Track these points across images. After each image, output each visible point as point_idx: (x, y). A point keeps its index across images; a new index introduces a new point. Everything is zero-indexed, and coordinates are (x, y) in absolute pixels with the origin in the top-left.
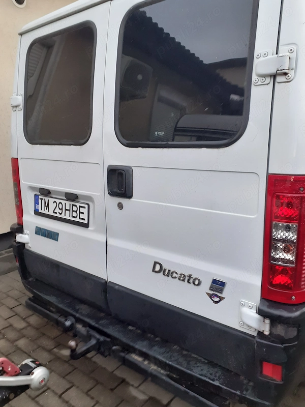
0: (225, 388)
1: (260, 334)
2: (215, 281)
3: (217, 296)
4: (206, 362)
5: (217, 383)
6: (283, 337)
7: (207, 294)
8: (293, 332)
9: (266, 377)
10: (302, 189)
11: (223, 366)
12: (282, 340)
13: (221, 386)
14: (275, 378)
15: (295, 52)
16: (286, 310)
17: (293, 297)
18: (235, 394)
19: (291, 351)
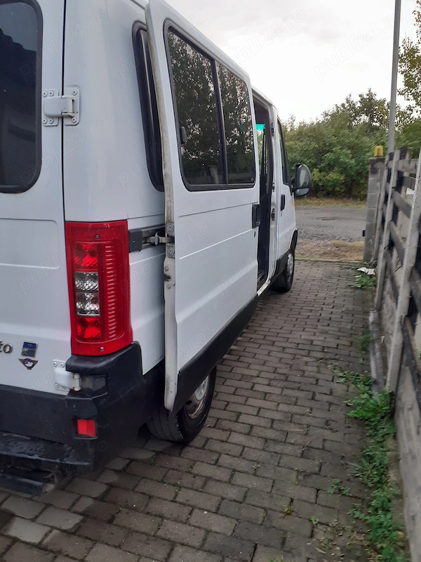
0: (44, 459)
1: (72, 392)
2: (26, 345)
3: (31, 361)
4: (29, 438)
5: (35, 457)
6: (91, 390)
7: (21, 360)
8: (101, 383)
9: (82, 436)
10: (97, 236)
11: (46, 438)
12: (91, 393)
13: (39, 458)
14: (90, 435)
15: (78, 95)
16: (92, 361)
17: (102, 348)
18: (54, 463)
19: (101, 403)
